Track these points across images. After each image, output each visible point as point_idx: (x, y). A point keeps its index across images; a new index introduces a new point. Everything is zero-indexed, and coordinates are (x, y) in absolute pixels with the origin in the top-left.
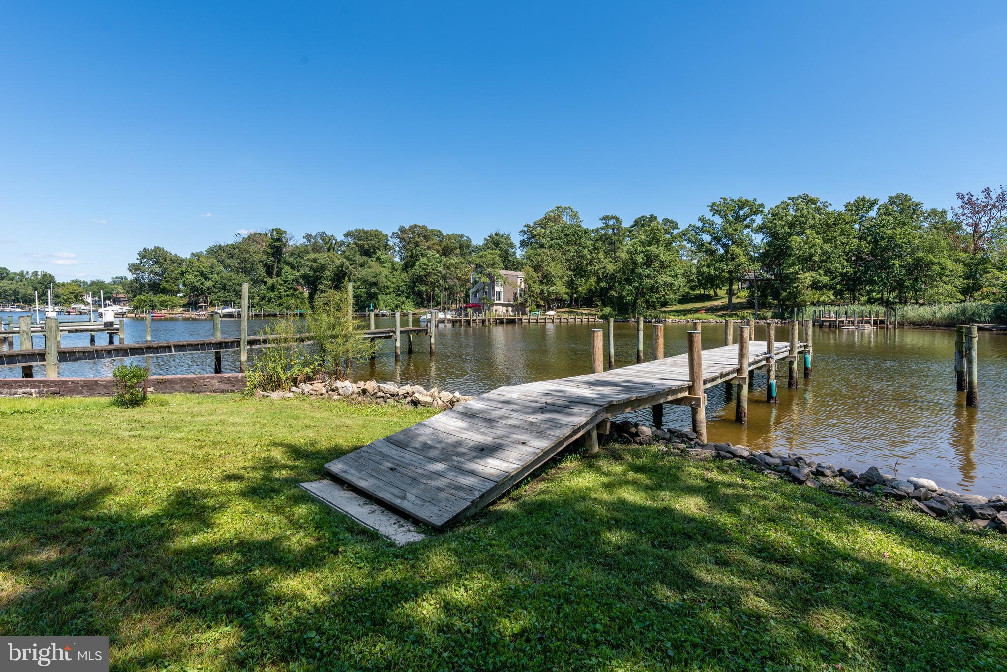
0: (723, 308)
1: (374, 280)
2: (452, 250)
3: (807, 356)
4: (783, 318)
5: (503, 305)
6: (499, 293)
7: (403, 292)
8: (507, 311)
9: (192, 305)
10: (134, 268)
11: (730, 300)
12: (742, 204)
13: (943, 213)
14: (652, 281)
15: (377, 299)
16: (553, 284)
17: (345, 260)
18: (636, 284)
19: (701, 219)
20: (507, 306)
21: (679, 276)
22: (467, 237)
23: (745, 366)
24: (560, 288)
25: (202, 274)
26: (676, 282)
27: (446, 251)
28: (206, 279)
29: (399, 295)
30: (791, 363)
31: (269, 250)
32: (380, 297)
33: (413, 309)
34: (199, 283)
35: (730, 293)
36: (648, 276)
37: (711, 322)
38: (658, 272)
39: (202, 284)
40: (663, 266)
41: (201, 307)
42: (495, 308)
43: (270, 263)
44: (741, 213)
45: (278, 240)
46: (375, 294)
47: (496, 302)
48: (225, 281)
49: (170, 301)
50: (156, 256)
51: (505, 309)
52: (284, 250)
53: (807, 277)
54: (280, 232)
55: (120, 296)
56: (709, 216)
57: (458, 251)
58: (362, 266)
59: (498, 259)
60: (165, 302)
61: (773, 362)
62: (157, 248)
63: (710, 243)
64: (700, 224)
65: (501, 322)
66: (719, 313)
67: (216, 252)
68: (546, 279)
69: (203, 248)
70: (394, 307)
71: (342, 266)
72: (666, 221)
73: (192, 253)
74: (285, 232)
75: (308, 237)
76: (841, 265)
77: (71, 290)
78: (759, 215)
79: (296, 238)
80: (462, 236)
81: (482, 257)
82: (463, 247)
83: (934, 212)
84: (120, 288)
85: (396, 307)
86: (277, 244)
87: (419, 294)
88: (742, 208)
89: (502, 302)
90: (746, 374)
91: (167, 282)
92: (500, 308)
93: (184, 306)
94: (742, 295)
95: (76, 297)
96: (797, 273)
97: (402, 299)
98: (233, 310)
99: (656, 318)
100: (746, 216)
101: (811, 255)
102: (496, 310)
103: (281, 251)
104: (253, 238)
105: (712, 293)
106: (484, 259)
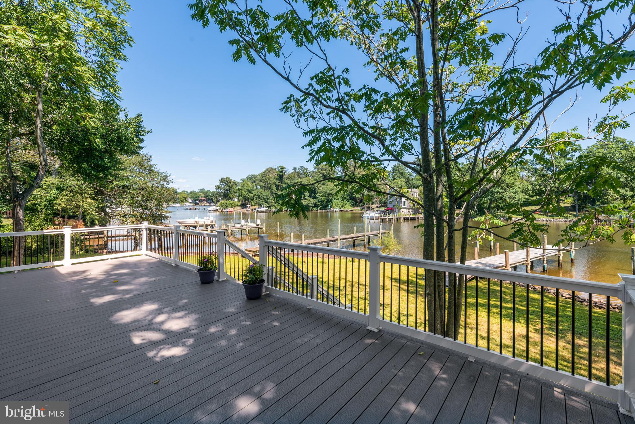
1: (331, 192)
3: (571, 253)
5: (406, 208)
6: (404, 202)
7: (345, 198)
8: (409, 211)
9: (243, 206)
10: (218, 187)
14: (501, 195)
15: (332, 202)
18: (490, 197)
21: (519, 192)
23: (529, 259)
25: (249, 191)
26: (516, 197)
28: (250, 193)
30: (559, 257)
31: (278, 177)
32: (333, 201)
33: (351, 208)
36: (498, 193)
37: (542, 221)
38: (505, 189)
39: (248, 195)
40: (508, 186)
41: (248, 207)
42: (402, 210)
43: (277, 184)
45: (282, 172)
46: (331, 200)
47: (403, 207)
48: (259, 194)
49: (234, 204)
50: (227, 182)
51: (408, 210)
52: (284, 177)
54: (283, 168)
55: (202, 198)
59: (404, 184)
60: (232, 204)
61: (545, 257)
62: (227, 178)
63: (542, 170)
65: (407, 219)
67: (252, 178)
69: (245, 177)
70: (341, 206)
73: (241, 179)
74: (285, 168)
75: (295, 169)
77: (183, 196)
78: (578, 152)
79: (289, 170)
81: (395, 183)
84: (202, 195)
85: (342, 206)
86: (281, 174)
87: (354, 199)
89: (406, 207)
90: (529, 262)
91: (232, 194)
92: (405, 210)
93: (239, 206)
94: (569, 202)
95: (185, 199)
97: (345, 202)
98: (265, 209)
99: (504, 217)
102: (403, 212)
103: (282, 177)
104: (269, 170)
106: (396, 184)
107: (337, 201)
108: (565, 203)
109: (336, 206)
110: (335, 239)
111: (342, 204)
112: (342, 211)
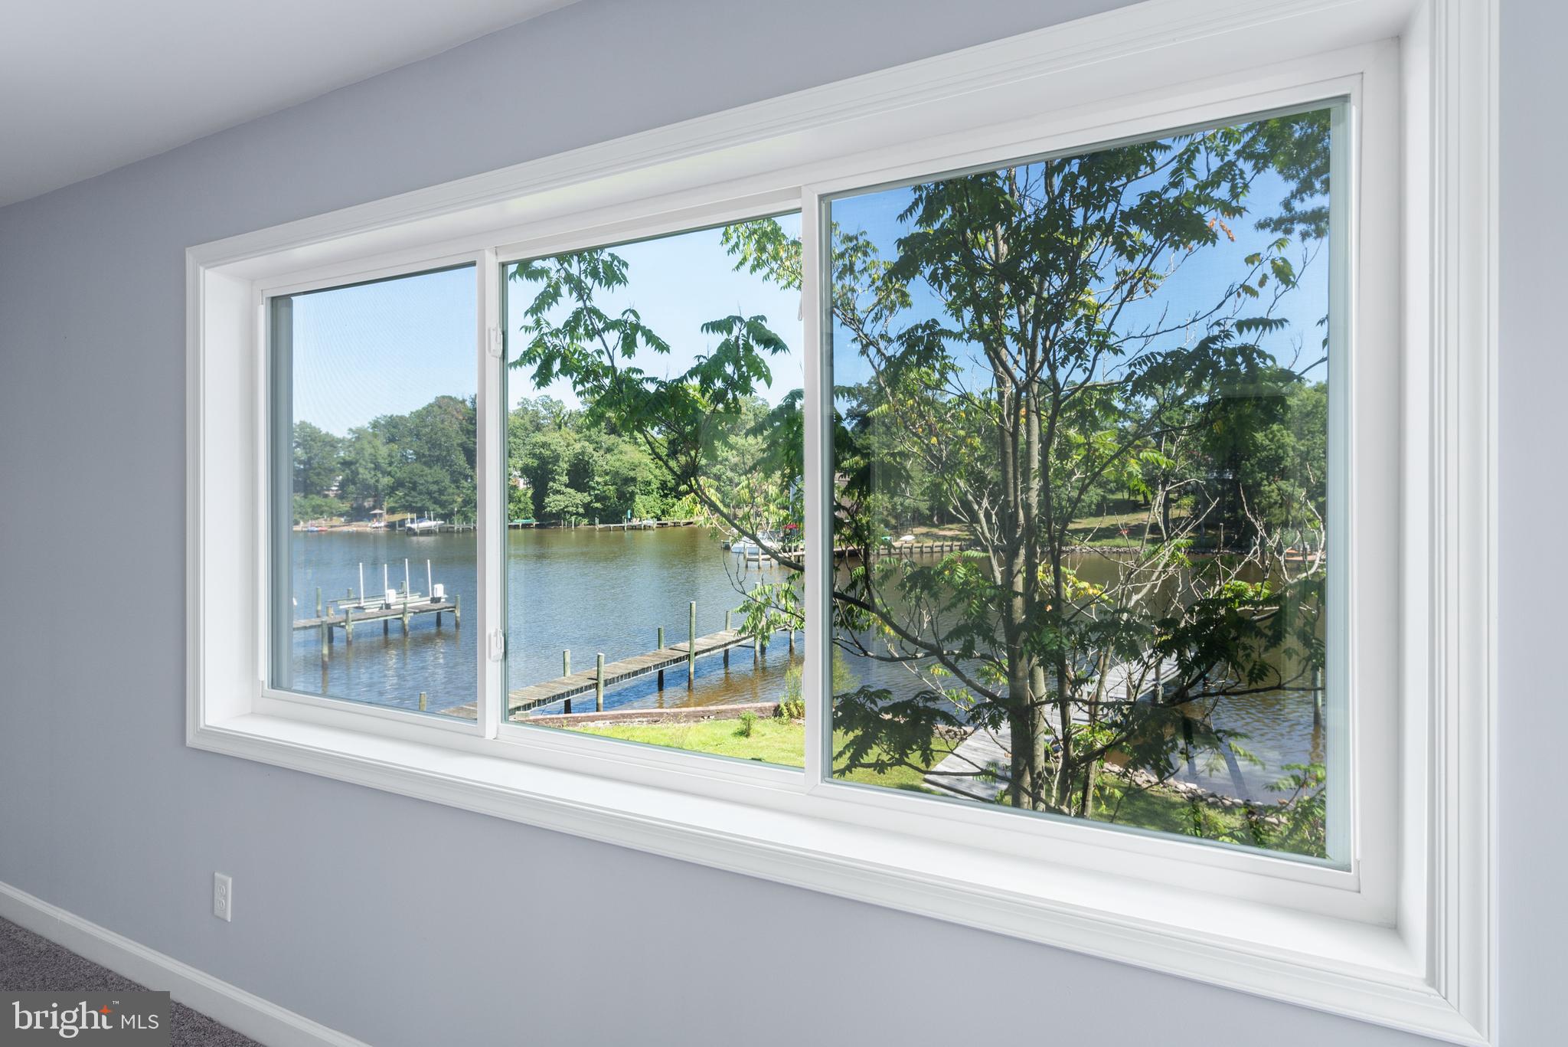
1: (632, 474)
7: (671, 490)
9: (360, 512)
11: (1165, 516)
15: (634, 502)
17: (587, 444)
25: (378, 466)
28: (384, 472)
29: (666, 495)
32: (638, 499)
34: (373, 481)
39: (377, 481)
41: (374, 515)
43: (471, 446)
46: (632, 495)
48: (414, 478)
49: (326, 506)
50: (301, 436)
58: (609, 450)
60: (319, 506)
67: (392, 429)
69: (364, 422)
70: (659, 512)
71: (583, 454)
73: (350, 430)
91: (318, 475)
93: (347, 514)
94: (1185, 504)
97: (669, 499)
98: (432, 523)
101: (1279, 458)
104: (441, 404)
107: (650, 498)
108: (1179, 507)
109: (648, 512)
110: (683, 654)
111: (662, 507)
112: (662, 524)
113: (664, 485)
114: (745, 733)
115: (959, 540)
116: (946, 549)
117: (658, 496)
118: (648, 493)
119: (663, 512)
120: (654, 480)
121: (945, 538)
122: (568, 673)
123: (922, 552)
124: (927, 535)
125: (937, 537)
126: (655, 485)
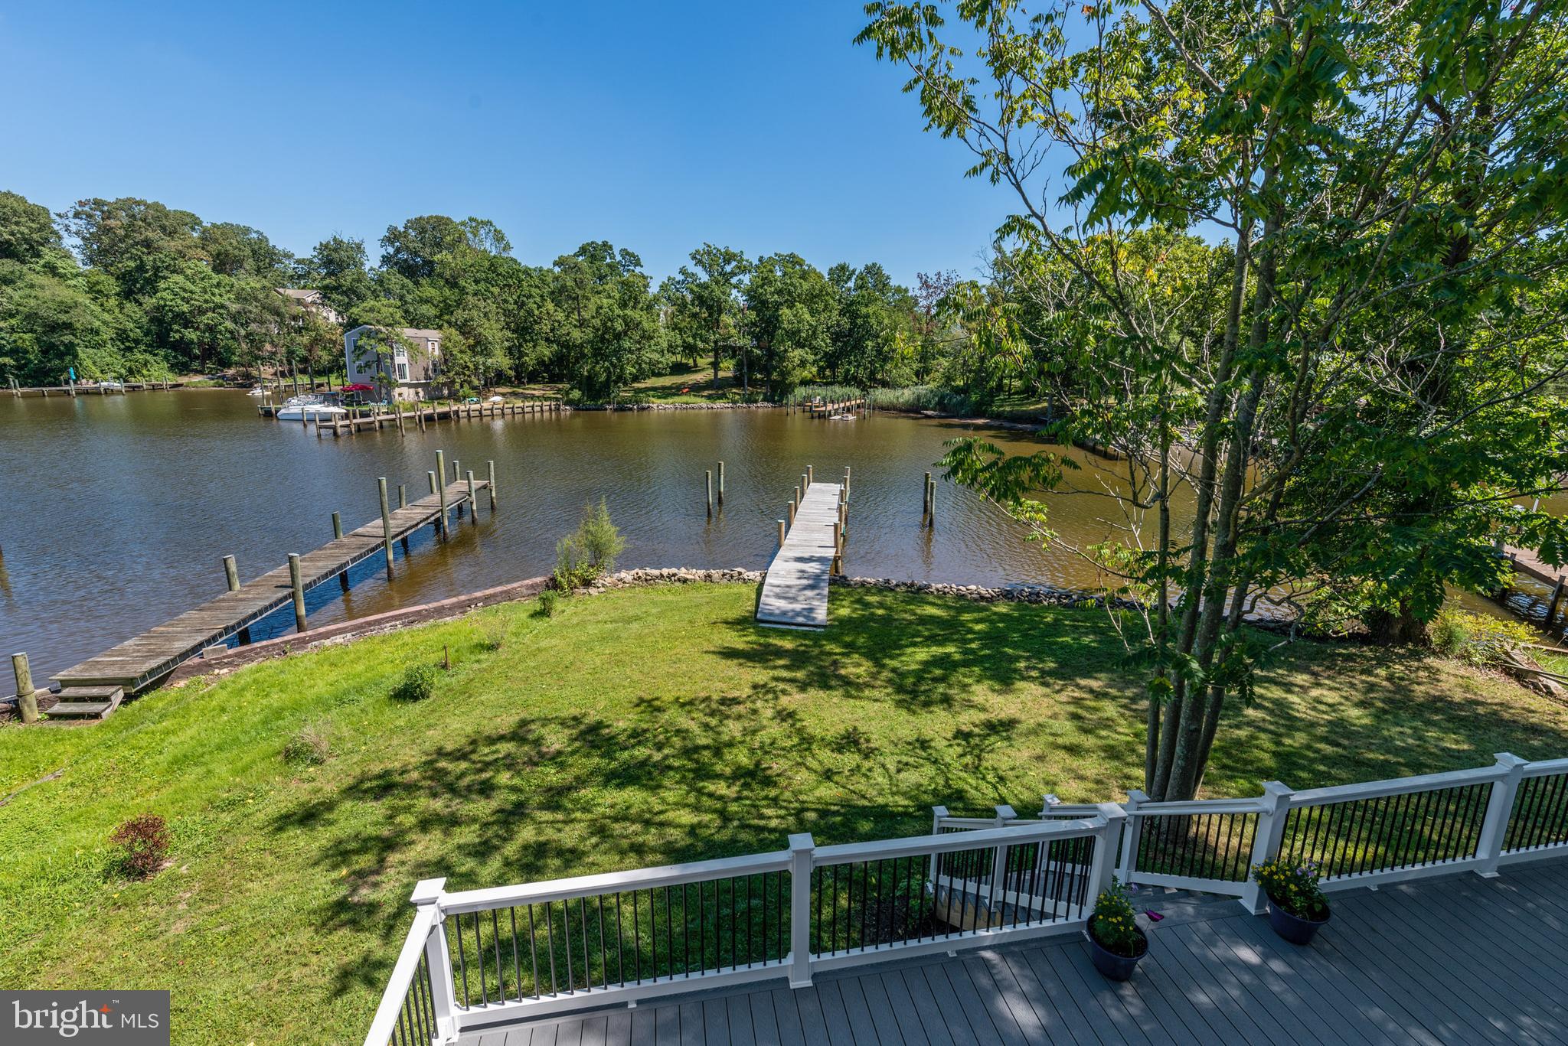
0: (709, 385)
2: (238, 263)
4: (774, 402)
5: (409, 385)
6: (402, 367)
7: (137, 342)
8: (417, 394)
11: (716, 374)
12: (729, 257)
13: (906, 290)
15: (75, 356)
16: (488, 354)
19: (683, 271)
20: (416, 386)
22: (257, 232)
24: (501, 360)
27: (223, 263)
29: (129, 349)
32: (81, 352)
33: (170, 376)
35: (715, 365)
37: (699, 407)
44: (728, 269)
46: (68, 346)
47: (399, 381)
51: (412, 391)
53: (796, 354)
56: (692, 267)
57: (249, 264)
64: (681, 277)
66: (706, 393)
68: (480, 346)
70: (124, 371)
72: (625, 253)
76: (824, 342)
80: (247, 230)
82: (264, 257)
83: (898, 290)
87: (181, 346)
88: (729, 263)
94: (728, 368)
96: (786, 351)
97: (140, 355)
99: (637, 402)
100: (733, 274)
101: (799, 331)
102: (400, 395)
105: (691, 362)
107: (102, 352)
109: (102, 372)
110: (379, 541)
111: (128, 364)
112: (134, 387)
113: (122, 336)
114: (543, 613)
115: (546, 399)
116: (537, 409)
117: (115, 349)
118: (98, 346)
119: (131, 371)
120: (103, 328)
121: (533, 397)
122: (237, 586)
123: (513, 413)
124: (514, 394)
125: (526, 397)
126: (107, 334)
